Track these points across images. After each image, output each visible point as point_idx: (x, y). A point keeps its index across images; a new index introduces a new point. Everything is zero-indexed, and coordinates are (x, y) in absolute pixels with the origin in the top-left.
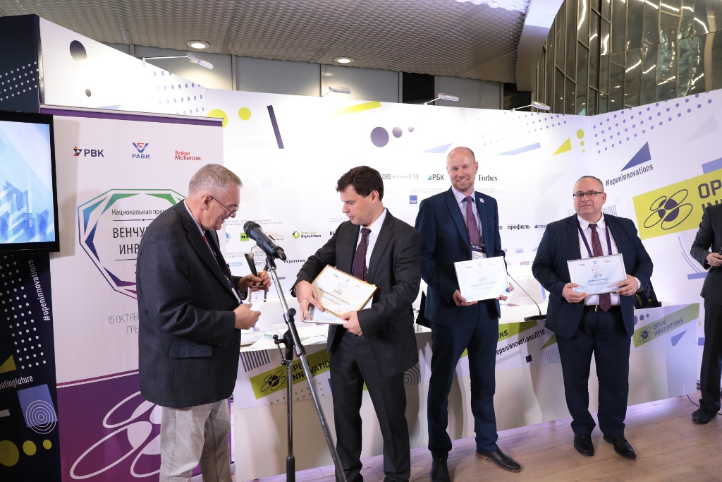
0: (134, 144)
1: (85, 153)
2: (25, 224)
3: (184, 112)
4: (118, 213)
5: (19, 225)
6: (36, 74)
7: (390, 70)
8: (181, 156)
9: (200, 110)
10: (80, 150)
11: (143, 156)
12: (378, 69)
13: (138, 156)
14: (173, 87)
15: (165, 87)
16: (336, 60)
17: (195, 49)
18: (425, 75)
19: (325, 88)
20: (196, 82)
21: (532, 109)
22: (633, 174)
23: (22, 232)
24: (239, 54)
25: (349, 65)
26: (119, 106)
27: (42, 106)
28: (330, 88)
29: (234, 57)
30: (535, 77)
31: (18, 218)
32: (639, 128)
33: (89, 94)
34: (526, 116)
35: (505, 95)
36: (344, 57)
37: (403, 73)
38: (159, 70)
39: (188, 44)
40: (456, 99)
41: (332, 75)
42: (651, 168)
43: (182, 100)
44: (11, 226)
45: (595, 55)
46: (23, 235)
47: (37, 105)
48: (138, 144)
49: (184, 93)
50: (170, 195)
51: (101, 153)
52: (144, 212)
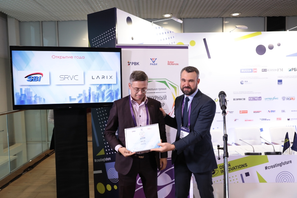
0: (151, 59)
1: (132, 64)
2: (110, 95)
5: (108, 95)
6: (115, 32)
7: (260, 17)
8: (170, 63)
9: (173, 43)
10: (130, 63)
11: (154, 64)
12: (253, 17)
13: (152, 64)
14: (163, 33)
15: (160, 34)
17: (166, 17)
18: (280, 17)
20: (171, 31)
24: (185, 17)
26: (143, 43)
27: (116, 45)
28: (236, 27)
29: (182, 19)
31: (108, 92)
33: (133, 39)
36: (236, 12)
37: (268, 17)
41: (228, 22)
43: (166, 39)
46: (109, 99)
48: (153, 59)
50: (165, 81)
51: (138, 63)
52: (154, 89)
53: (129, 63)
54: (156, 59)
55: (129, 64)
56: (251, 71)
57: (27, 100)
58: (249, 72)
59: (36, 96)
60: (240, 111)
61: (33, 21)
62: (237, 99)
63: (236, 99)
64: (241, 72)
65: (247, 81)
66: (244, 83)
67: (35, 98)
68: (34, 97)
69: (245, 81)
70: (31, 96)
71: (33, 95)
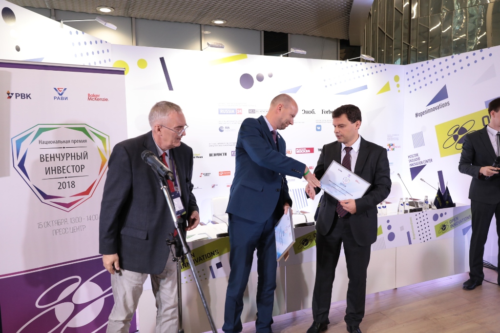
0: (55, 89)
1: (16, 96)
3: (95, 64)
4: (44, 143)
7: (254, 30)
8: (92, 97)
9: (107, 62)
10: (12, 94)
11: (62, 99)
13: (58, 98)
14: (85, 43)
16: (212, 21)
17: (103, 13)
18: (281, 33)
19: (204, 43)
20: (104, 39)
21: (361, 60)
22: (435, 109)
24: (138, 17)
25: (223, 26)
26: (42, 59)
28: (208, 44)
29: (133, 19)
30: (363, 35)
32: (440, 74)
33: (18, 49)
34: (356, 65)
35: (340, 49)
36: (219, 19)
37: (265, 31)
38: (74, 30)
39: (97, 9)
40: (304, 52)
41: (210, 33)
42: (448, 104)
45: (407, 18)
48: (58, 89)
49: (94, 48)
50: (84, 128)
51: (29, 96)
52: (64, 142)
53: (10, 95)
54: (65, 89)
55: (10, 97)
56: (233, 111)
58: (230, 114)
60: (220, 172)
62: (215, 155)
63: (213, 155)
64: (220, 113)
65: (229, 128)
66: (224, 129)
69: (226, 128)
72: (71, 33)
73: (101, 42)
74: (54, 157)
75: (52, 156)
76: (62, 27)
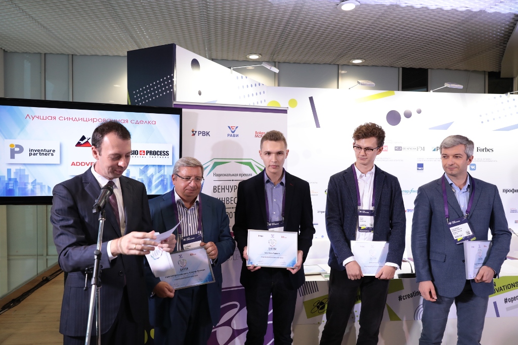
0: (229, 127)
1: (199, 134)
2: (162, 182)
3: (254, 103)
4: (217, 175)
5: (159, 182)
6: (172, 82)
7: (392, 67)
8: (259, 135)
9: (263, 101)
10: (196, 132)
11: (234, 136)
12: (383, 66)
13: (231, 136)
14: (248, 86)
15: (243, 87)
16: (351, 61)
17: (252, 59)
19: (341, 82)
20: (260, 82)
23: (160, 187)
24: (281, 61)
25: (361, 64)
26: (216, 101)
27: (174, 103)
28: (359, 83)
29: (277, 63)
31: (159, 178)
33: (200, 94)
35: (488, 82)
36: (358, 59)
37: (403, 68)
38: (239, 75)
39: (247, 56)
40: (461, 87)
41: (347, 72)
43: (253, 95)
44: (154, 183)
46: (160, 190)
47: (172, 102)
48: (232, 127)
49: (253, 90)
50: (251, 163)
51: (208, 134)
52: (233, 175)
53: (194, 133)
54: (237, 127)
55: (194, 135)
57: (19, 188)
59: (34, 183)
61: (30, 52)
67: (34, 186)
68: (32, 183)
70: (26, 181)
71: (31, 180)
72: (237, 78)
73: (259, 84)
74: (224, 189)
75: (223, 188)
76: (232, 73)
